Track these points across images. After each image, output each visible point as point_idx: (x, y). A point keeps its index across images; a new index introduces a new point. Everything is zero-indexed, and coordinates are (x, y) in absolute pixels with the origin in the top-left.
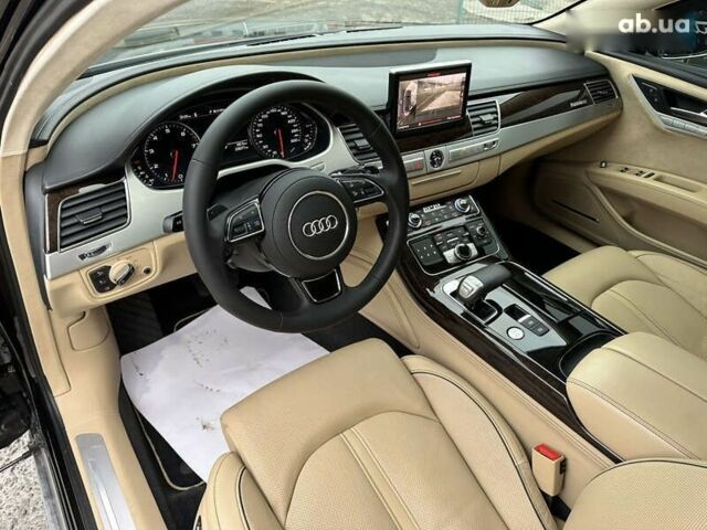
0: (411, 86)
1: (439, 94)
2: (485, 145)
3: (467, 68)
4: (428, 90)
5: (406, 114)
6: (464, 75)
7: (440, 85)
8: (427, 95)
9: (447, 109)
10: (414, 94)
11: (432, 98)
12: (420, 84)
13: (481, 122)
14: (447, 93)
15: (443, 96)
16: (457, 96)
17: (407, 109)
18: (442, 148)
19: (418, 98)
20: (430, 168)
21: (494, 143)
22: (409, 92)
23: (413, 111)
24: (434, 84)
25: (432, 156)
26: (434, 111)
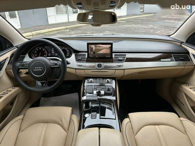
0: (93, 46)
1: (102, 49)
2: (118, 66)
3: (111, 44)
5: (92, 53)
7: (102, 47)
8: (98, 49)
9: (105, 54)
10: (94, 48)
11: (100, 50)
12: (95, 46)
13: (118, 59)
14: (105, 49)
15: (103, 50)
16: (108, 51)
17: (92, 52)
18: (102, 64)
19: (95, 50)
20: (97, 68)
21: (121, 65)
22: (92, 48)
23: (94, 53)
24: (100, 47)
25: (98, 65)
26: (101, 54)
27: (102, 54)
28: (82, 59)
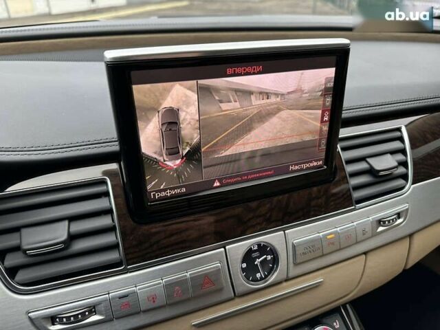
1: (262, 117)
2: (380, 222)
3: (338, 58)
4: (231, 107)
5: (174, 163)
6: (330, 72)
7: (267, 95)
9: (287, 150)
10: (189, 117)
11: (246, 125)
12: (203, 92)
13: (371, 171)
14: (284, 114)
15: (275, 120)
16: (313, 123)
17: (173, 153)
18: (273, 238)
19: (203, 125)
20: (242, 284)
21: (399, 215)
22: (173, 111)
23: (194, 155)
24: (246, 93)
25: (248, 257)
26: (252, 155)
27: (266, 154)
28: (73, 238)
